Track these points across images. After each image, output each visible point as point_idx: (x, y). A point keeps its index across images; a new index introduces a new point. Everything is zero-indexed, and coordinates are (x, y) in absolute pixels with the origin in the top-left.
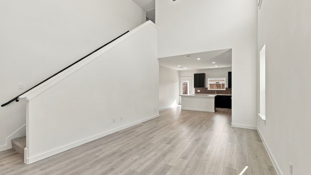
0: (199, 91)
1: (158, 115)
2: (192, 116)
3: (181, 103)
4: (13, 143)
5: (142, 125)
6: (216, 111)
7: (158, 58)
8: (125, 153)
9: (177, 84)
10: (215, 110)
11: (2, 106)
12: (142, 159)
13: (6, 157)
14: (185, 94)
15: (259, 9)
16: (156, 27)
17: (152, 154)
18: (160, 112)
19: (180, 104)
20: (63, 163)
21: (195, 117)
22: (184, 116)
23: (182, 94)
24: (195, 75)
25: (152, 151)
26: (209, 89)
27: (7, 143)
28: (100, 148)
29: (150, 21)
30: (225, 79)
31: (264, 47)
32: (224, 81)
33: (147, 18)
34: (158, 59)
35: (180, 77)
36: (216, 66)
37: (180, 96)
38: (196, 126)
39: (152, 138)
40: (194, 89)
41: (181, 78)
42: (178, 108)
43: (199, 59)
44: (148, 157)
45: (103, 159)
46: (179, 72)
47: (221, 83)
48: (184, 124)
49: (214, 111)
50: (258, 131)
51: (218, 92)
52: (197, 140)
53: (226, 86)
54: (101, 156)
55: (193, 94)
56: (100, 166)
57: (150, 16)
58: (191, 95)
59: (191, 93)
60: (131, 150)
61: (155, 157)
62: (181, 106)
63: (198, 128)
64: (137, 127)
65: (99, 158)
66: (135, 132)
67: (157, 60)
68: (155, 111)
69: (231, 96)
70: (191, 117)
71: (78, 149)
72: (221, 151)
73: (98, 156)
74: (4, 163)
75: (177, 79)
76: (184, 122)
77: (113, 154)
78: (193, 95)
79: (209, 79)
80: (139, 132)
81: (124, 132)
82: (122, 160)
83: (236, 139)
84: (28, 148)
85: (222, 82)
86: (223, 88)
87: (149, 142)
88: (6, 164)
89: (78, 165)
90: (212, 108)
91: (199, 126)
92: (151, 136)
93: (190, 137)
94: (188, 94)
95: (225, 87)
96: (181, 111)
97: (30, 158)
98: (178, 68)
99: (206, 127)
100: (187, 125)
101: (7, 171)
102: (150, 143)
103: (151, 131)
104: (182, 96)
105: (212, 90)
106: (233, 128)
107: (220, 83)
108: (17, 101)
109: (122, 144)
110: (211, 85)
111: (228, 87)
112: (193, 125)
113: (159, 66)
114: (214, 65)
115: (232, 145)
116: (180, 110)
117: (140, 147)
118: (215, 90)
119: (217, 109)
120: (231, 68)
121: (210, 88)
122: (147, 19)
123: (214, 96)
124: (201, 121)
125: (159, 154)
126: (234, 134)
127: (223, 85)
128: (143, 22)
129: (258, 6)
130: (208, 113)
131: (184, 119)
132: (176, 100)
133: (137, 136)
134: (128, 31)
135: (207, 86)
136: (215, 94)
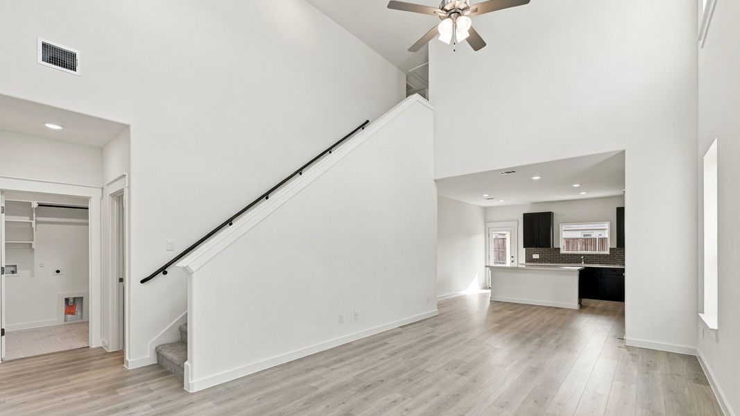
0: (536, 256)
1: (434, 311)
2: (519, 315)
3: (489, 284)
4: (158, 352)
5: (400, 333)
6: (581, 306)
8: (369, 386)
9: (480, 239)
10: (580, 303)
11: (143, 282)
12: (407, 400)
13: (153, 377)
14: (500, 263)
15: (702, 47)
16: (431, 107)
17: (430, 391)
18: (440, 305)
19: (486, 288)
20: (254, 396)
21: (526, 319)
22: (500, 316)
23: (492, 264)
24: (526, 216)
25: (428, 386)
26: (563, 251)
27: (149, 352)
28: (317, 374)
29: (416, 96)
30: (606, 225)
31: (714, 146)
32: (605, 231)
33: (408, 87)
34: (435, 180)
35: (486, 222)
36: (583, 194)
37: (488, 268)
38: (529, 340)
39: (425, 360)
40: (523, 251)
41: (489, 225)
42: (483, 296)
43: (536, 178)
44: (421, 397)
45: (328, 394)
46: (486, 210)
47: (595, 235)
48: (500, 334)
49: (576, 306)
50: (700, 357)
51: (589, 258)
52: (534, 371)
53: (611, 244)
54: (322, 389)
55: (523, 264)
56: (322, 407)
57: (416, 85)
58: (515, 265)
59: (516, 261)
60: (382, 381)
61: (437, 399)
62: (489, 291)
63: (536, 345)
64: (388, 336)
65: (318, 392)
66: (386, 346)
67: (433, 184)
68: (428, 302)
69: (623, 270)
70: (517, 319)
71: (275, 372)
72: (593, 398)
73: (315, 388)
74: (152, 387)
75: (480, 226)
76: (501, 328)
77: (346, 386)
78: (520, 266)
79: (563, 227)
80: (394, 346)
81: (362, 346)
82: (366, 399)
83: (636, 372)
84: (191, 362)
85: (600, 232)
86: (603, 248)
87: (419, 368)
88: (158, 389)
89: (280, 402)
90: (572, 300)
91: (536, 341)
92: (422, 356)
93: (514, 363)
94: (508, 264)
95: (609, 246)
96: (491, 304)
97: (195, 381)
98: (483, 201)
99: (556, 344)
100: (508, 336)
101: (160, 400)
102: (423, 371)
103: (423, 345)
104: (491, 268)
105: (571, 255)
106: (628, 348)
107: (593, 236)
108: (165, 273)
109: (362, 369)
110: (568, 241)
111: (616, 247)
112: (523, 337)
113: (438, 197)
114: (577, 190)
115: (624, 388)
116: (488, 303)
117: (401, 377)
118: (581, 255)
119: (585, 301)
120: (622, 197)
121: (568, 249)
122: (410, 91)
123: (576, 268)
124: (542, 329)
125: (443, 394)
126: (631, 362)
127: (603, 240)
128: (400, 101)
129: (700, 39)
130: (560, 311)
131: (499, 322)
132: (477, 276)
133: (391, 355)
134: (368, 121)
135: (557, 244)
136: (579, 264)
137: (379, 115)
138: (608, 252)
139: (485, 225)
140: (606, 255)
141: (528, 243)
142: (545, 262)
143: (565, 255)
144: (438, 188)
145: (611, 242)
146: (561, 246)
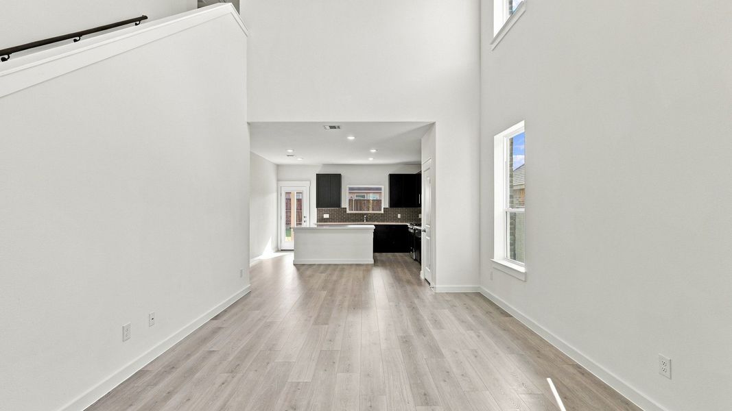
0: (326, 216)
1: (247, 286)
2: (334, 278)
7: (249, 121)
9: (272, 198)
10: (374, 257)
15: (493, 50)
16: (244, 29)
19: (278, 251)
21: (343, 279)
34: (249, 124)
35: (278, 180)
40: (315, 211)
41: (281, 183)
43: (351, 138)
46: (278, 166)
49: (371, 261)
50: (487, 293)
51: (368, 217)
55: (313, 224)
59: (307, 221)
67: (246, 127)
70: (336, 281)
75: (273, 184)
78: (311, 226)
80: (228, 354)
90: (368, 255)
95: (383, 207)
105: (356, 214)
111: (388, 207)
118: (363, 214)
123: (369, 226)
128: (189, 9)
132: (271, 239)
133: (232, 371)
134: (145, 18)
135: (345, 204)
136: (362, 223)
137: (161, 16)
138: (382, 212)
139: (277, 184)
140: (382, 214)
141: (320, 204)
142: (335, 222)
143: (351, 214)
144: (252, 134)
145: (385, 203)
146: (347, 206)
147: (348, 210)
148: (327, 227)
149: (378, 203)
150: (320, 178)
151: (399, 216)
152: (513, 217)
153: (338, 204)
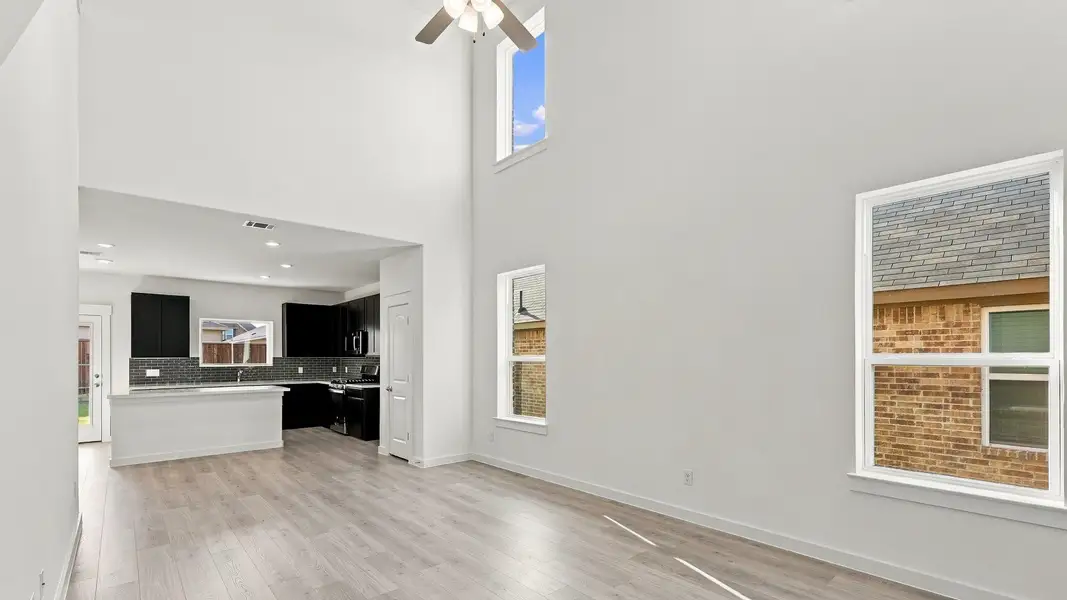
0: (153, 373)
7: (82, 185)
26: (202, 363)
34: (83, 189)
43: (272, 244)
49: (281, 444)
50: (486, 459)
59: (107, 385)
95: (271, 356)
111: (281, 356)
135: (196, 351)
136: (234, 384)
138: (271, 364)
142: (173, 383)
143: (207, 369)
145: (274, 350)
146: (200, 355)
147: (201, 361)
148: (156, 393)
149: (258, 350)
150: (139, 301)
151: (301, 370)
152: (518, 367)
153: (184, 351)
